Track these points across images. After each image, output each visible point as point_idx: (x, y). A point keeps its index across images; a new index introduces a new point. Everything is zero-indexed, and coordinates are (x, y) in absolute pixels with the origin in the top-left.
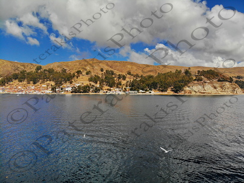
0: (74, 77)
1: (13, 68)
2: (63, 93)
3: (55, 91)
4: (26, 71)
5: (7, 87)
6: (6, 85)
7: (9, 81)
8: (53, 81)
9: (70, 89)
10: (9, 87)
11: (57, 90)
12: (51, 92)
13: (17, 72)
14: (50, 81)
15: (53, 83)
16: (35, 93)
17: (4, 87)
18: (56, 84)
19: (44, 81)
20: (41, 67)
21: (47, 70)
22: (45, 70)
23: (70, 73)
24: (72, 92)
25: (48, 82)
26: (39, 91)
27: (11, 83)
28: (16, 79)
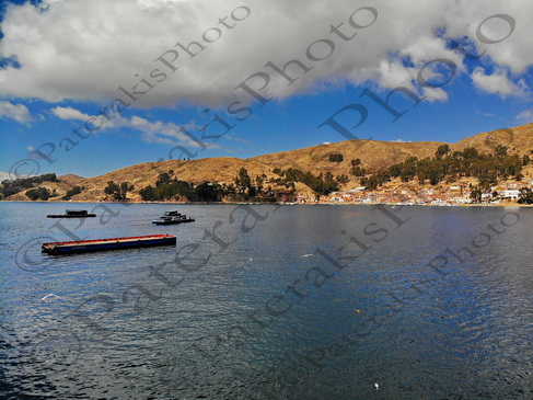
0: (525, 164)
1: (392, 154)
2: (497, 203)
3: (480, 199)
4: (416, 159)
5: (381, 193)
6: (379, 188)
7: (384, 181)
8: (475, 176)
9: (515, 194)
10: (383, 192)
11: (483, 196)
12: (469, 201)
13: (399, 162)
14: (468, 176)
15: (474, 182)
16: (434, 203)
17: (374, 192)
18: (482, 184)
19: (454, 176)
20: (447, 146)
21: (460, 154)
22: (456, 154)
23: (516, 156)
24: (519, 202)
25: (464, 179)
26: (443, 199)
27: (388, 184)
28: (396, 176)
